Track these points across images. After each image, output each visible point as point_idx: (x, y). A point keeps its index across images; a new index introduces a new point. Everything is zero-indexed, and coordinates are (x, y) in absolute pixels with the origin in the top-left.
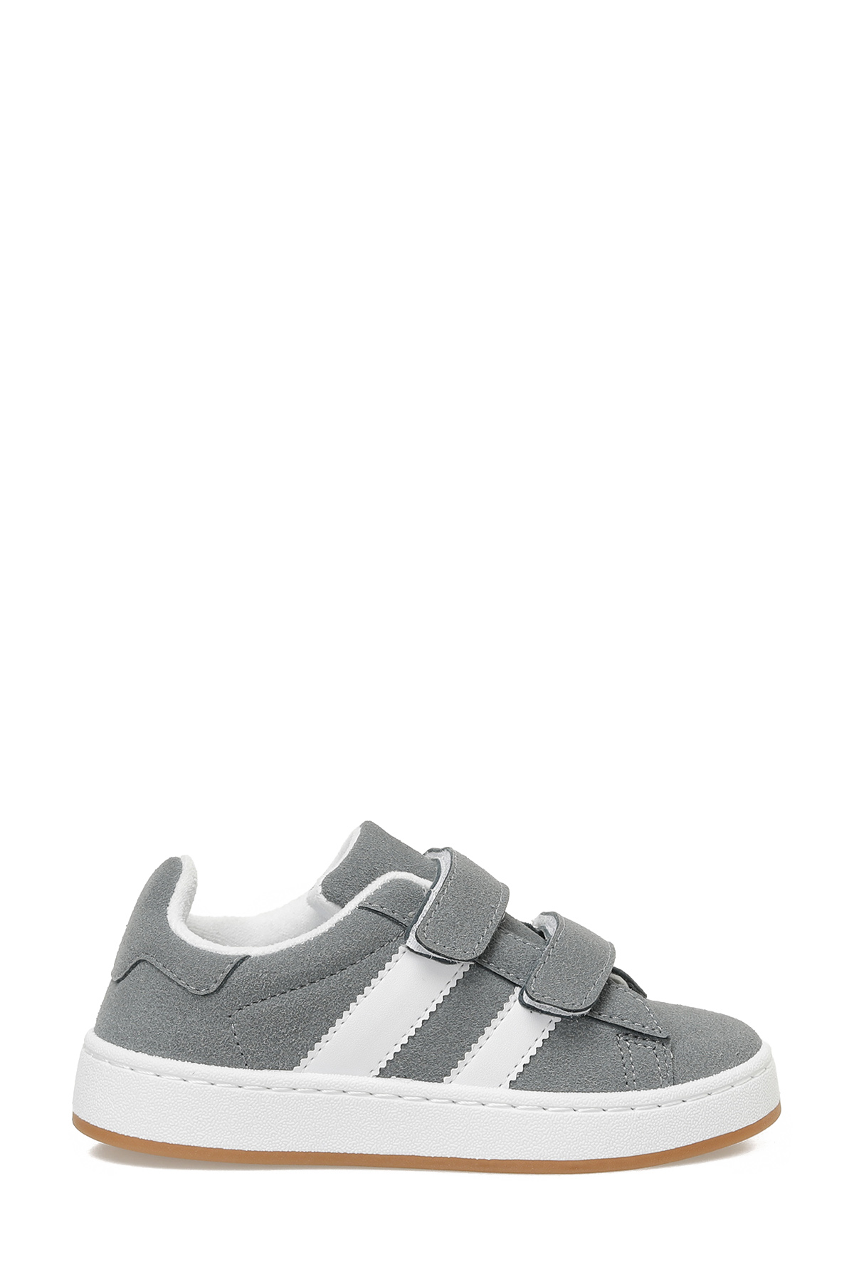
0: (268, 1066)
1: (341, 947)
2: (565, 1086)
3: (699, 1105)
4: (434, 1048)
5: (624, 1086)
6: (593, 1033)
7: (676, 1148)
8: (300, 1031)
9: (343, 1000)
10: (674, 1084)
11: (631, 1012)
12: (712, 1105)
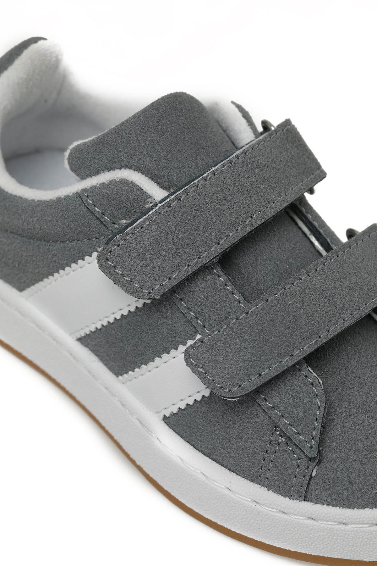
2: (207, 448)
3: (326, 529)
5: (256, 478)
10: (305, 500)
11: (296, 412)
12: (342, 534)
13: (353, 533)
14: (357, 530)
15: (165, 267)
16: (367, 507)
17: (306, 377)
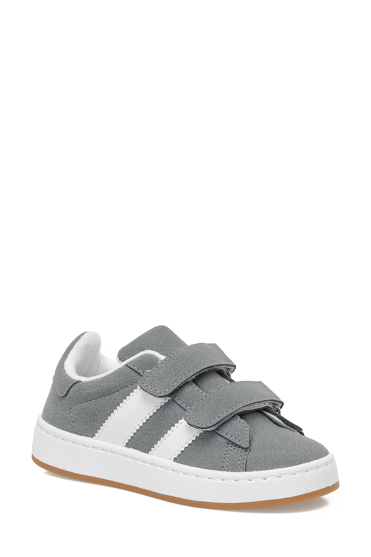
0: (84, 434)
1: (111, 382)
2: (197, 464)
3: (257, 483)
4: (146, 437)
5: (221, 468)
6: (216, 440)
7: (243, 503)
8: (95, 420)
9: (111, 408)
10: (245, 471)
11: (237, 433)
12: (264, 484)
13: (269, 482)
14: (271, 480)
15: (170, 381)
16: (274, 468)
17: (240, 421)
